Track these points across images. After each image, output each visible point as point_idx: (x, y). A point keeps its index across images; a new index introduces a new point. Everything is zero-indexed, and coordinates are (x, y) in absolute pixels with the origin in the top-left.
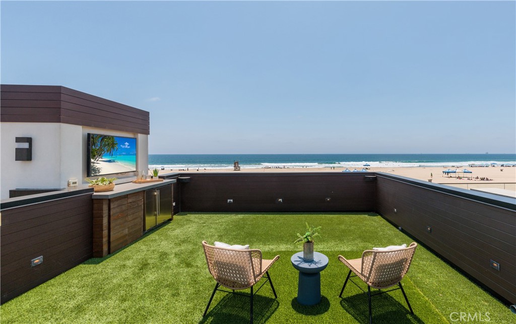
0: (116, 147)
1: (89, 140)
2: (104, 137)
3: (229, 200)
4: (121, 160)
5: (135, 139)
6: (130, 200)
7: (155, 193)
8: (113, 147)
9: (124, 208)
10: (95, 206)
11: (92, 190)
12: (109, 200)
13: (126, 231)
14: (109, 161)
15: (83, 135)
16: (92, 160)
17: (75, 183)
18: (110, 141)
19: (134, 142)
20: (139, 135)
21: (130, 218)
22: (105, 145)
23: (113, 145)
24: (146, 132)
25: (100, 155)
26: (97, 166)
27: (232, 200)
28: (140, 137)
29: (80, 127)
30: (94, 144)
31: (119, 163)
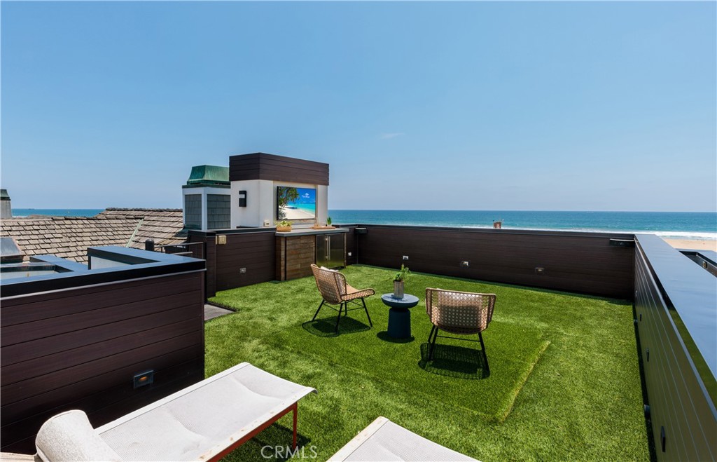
0: (298, 197)
1: (279, 191)
2: (289, 189)
3: (404, 257)
4: (302, 207)
5: (315, 190)
6: (302, 241)
7: (327, 239)
8: (296, 197)
9: (297, 247)
10: (277, 241)
11: (275, 229)
12: (286, 237)
13: (299, 266)
14: (293, 208)
15: (274, 187)
16: (280, 207)
17: (268, 224)
18: (293, 192)
19: (314, 193)
20: (319, 186)
21: (302, 256)
22: (289, 196)
23: (296, 196)
24: (326, 183)
25: (286, 203)
26: (283, 211)
27: (407, 257)
28: (320, 188)
29: (272, 182)
30: (281, 194)
31: (301, 210)
